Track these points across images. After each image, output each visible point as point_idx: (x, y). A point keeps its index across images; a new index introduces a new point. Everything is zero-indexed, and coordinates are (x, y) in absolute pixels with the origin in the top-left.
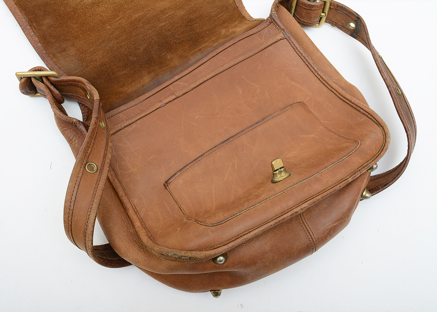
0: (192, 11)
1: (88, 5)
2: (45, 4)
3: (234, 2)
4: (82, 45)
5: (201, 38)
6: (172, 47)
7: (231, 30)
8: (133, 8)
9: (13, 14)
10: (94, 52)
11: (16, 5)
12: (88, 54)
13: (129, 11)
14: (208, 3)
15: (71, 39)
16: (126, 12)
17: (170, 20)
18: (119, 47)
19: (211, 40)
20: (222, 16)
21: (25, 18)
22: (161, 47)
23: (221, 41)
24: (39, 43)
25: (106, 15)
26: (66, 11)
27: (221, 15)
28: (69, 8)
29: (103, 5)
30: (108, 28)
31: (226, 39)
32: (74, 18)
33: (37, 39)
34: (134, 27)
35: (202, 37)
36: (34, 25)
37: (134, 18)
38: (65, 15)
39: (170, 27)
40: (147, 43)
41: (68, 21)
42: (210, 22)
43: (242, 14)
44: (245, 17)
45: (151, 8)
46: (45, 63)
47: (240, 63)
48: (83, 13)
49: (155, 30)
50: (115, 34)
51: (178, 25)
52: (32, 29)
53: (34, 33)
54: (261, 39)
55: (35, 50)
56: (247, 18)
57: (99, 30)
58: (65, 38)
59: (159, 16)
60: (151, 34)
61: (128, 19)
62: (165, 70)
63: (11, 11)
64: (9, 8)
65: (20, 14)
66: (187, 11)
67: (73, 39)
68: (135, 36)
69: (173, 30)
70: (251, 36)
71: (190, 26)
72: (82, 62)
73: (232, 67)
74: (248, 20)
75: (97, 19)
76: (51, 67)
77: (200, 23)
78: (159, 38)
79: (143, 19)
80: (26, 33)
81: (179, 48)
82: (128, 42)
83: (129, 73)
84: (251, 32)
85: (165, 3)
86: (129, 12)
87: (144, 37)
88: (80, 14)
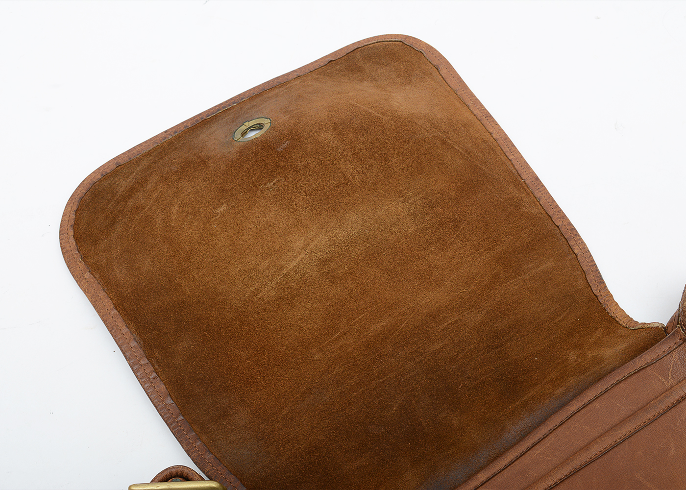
0: (498, 312)
1: (268, 302)
2: (179, 304)
3: (588, 286)
4: (263, 402)
5: (523, 374)
6: (460, 397)
7: (590, 354)
8: (369, 309)
9: (110, 332)
10: (291, 419)
11: (117, 309)
12: (278, 422)
13: (360, 317)
14: (530, 293)
15: (238, 385)
16: (354, 319)
17: (452, 335)
18: (346, 403)
19: (548, 379)
20: (564, 320)
21: (137, 338)
22: (436, 399)
23: (572, 381)
24: (169, 398)
25: (310, 326)
26: (222, 318)
27: (562, 316)
28: (228, 312)
29: (302, 304)
30: (316, 357)
31: (582, 377)
32: (242, 335)
33: (163, 387)
34: (374, 354)
35: (525, 370)
36: (157, 355)
37: (373, 334)
38: (220, 329)
39: (455, 352)
40: (406, 393)
41: (227, 342)
42: (539, 334)
43: (608, 313)
44: (617, 319)
45: (408, 309)
46: (183, 447)
47: (627, 442)
48: (260, 323)
49: (421, 361)
50: (334, 373)
51: (472, 346)
52: (153, 366)
53: (156, 373)
54: (666, 378)
55: (161, 415)
56: (621, 322)
57: (297, 363)
58: (225, 383)
59: (428, 327)
60: (413, 371)
61: (359, 336)
62: (451, 455)
63: (106, 325)
64: (102, 317)
65: (125, 330)
66: (488, 312)
67: (241, 387)
68: (378, 377)
69: (461, 358)
70: (641, 372)
71: (497, 348)
72: (266, 443)
73: (611, 452)
74: (623, 327)
75: (290, 336)
76: (199, 456)
77: (517, 339)
78: (431, 379)
79: (393, 334)
80: (139, 374)
81: (476, 399)
82: (363, 392)
83: (369, 464)
84: (640, 362)
85: (438, 295)
86: (360, 319)
87: (399, 377)
88: (253, 325)
